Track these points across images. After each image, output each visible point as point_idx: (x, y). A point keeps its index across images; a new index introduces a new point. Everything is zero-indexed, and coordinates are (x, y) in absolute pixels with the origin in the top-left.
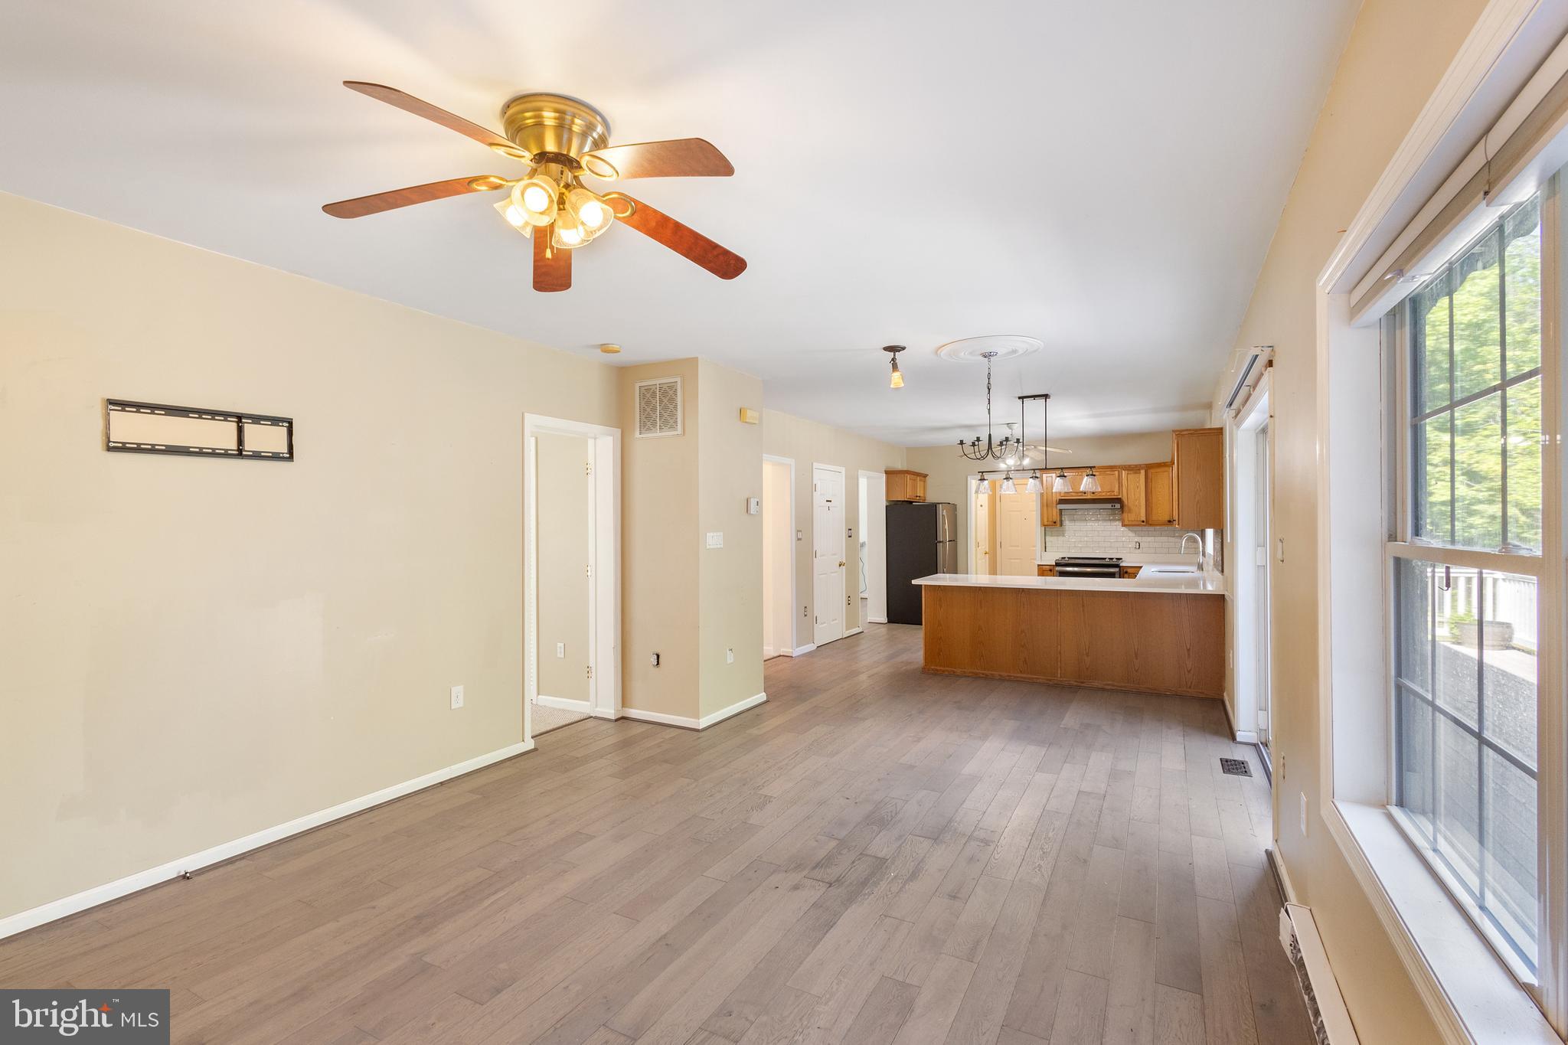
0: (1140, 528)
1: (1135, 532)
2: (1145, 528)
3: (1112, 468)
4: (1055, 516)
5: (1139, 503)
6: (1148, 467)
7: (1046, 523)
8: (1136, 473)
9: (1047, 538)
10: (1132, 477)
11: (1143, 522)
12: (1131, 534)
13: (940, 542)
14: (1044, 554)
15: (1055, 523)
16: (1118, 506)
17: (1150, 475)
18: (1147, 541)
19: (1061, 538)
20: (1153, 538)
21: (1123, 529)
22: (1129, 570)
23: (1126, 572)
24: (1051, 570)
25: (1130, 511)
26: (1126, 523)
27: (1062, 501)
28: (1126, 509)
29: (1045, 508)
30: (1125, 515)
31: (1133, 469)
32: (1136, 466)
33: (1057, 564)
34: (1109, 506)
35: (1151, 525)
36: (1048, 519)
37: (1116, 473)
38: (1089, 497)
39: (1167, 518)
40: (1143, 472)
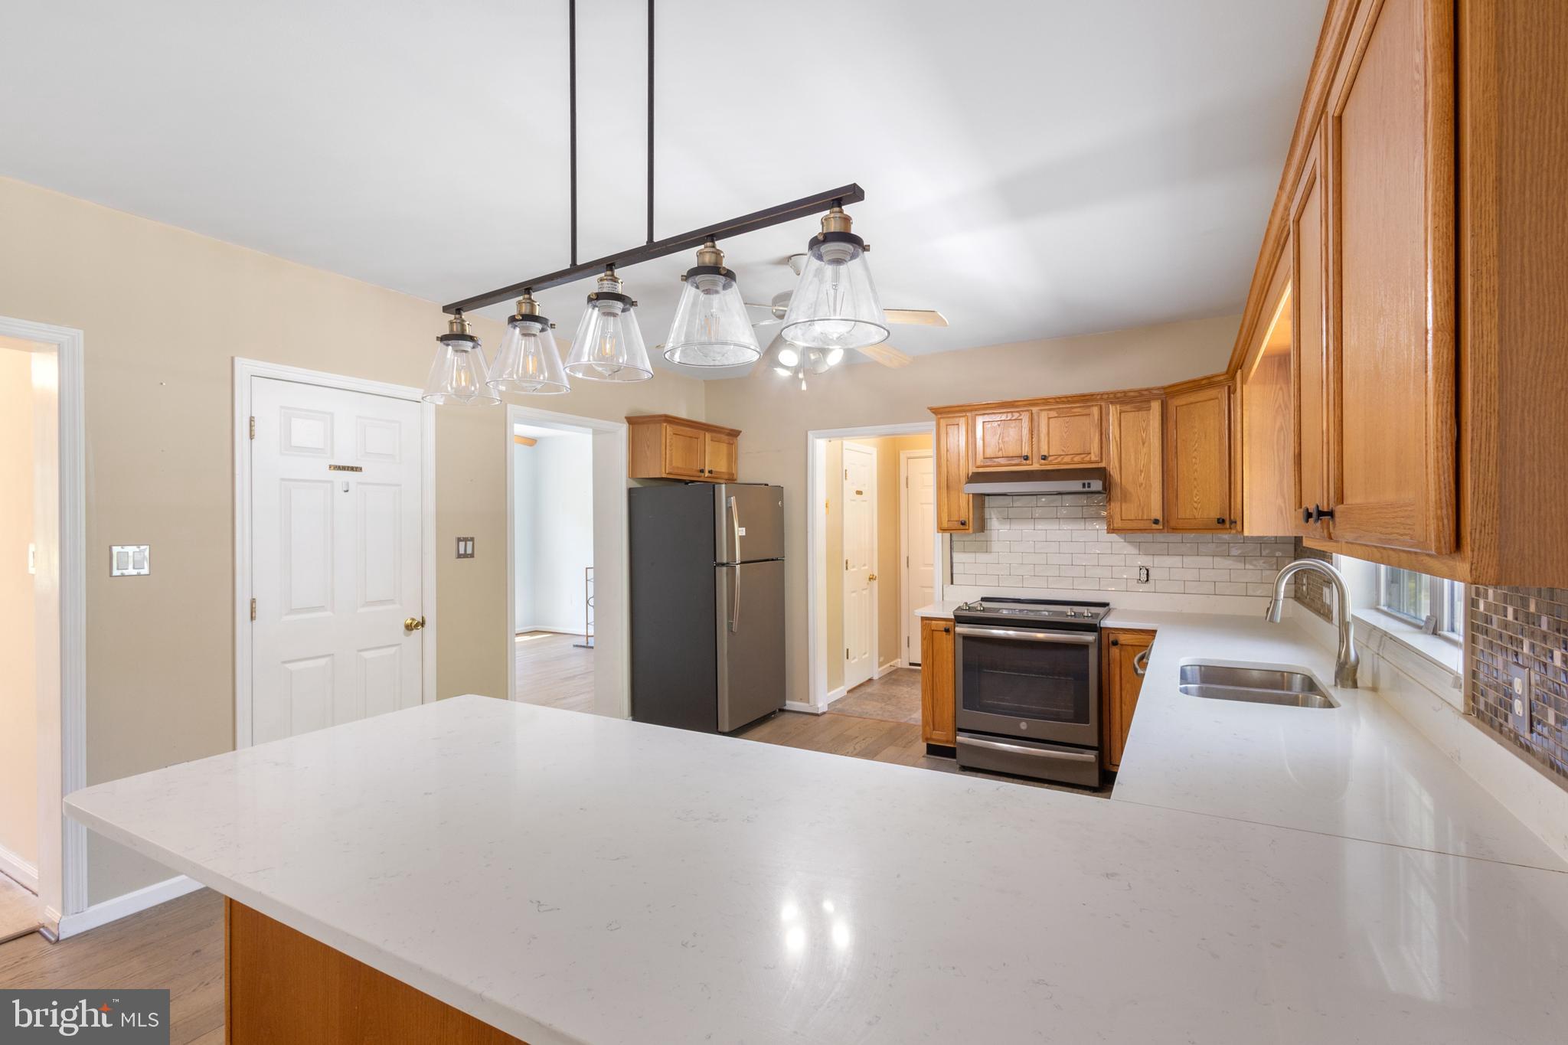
0: (1149, 537)
1: (1138, 545)
2: (1160, 537)
3: (1085, 399)
4: (964, 508)
5: (1147, 477)
6: (1168, 395)
7: (945, 525)
8: (1139, 409)
9: (957, 557)
10: (1130, 417)
11: (1156, 522)
12: (1130, 549)
13: (723, 565)
14: (949, 588)
15: (963, 524)
16: (1097, 485)
17: (1172, 409)
18: (1165, 565)
19: (982, 557)
20: (1179, 558)
21: (1114, 537)
22: (1123, 638)
23: (1115, 643)
24: (947, 631)
25: (1125, 497)
26: (1118, 524)
27: (976, 478)
28: (1116, 492)
29: (944, 491)
30: (1115, 506)
31: (1133, 400)
32: (1140, 392)
33: (959, 619)
34: (1076, 485)
35: (1175, 529)
36: (949, 515)
37: (1095, 411)
38: (1036, 467)
39: (1214, 513)
40: (1156, 406)
